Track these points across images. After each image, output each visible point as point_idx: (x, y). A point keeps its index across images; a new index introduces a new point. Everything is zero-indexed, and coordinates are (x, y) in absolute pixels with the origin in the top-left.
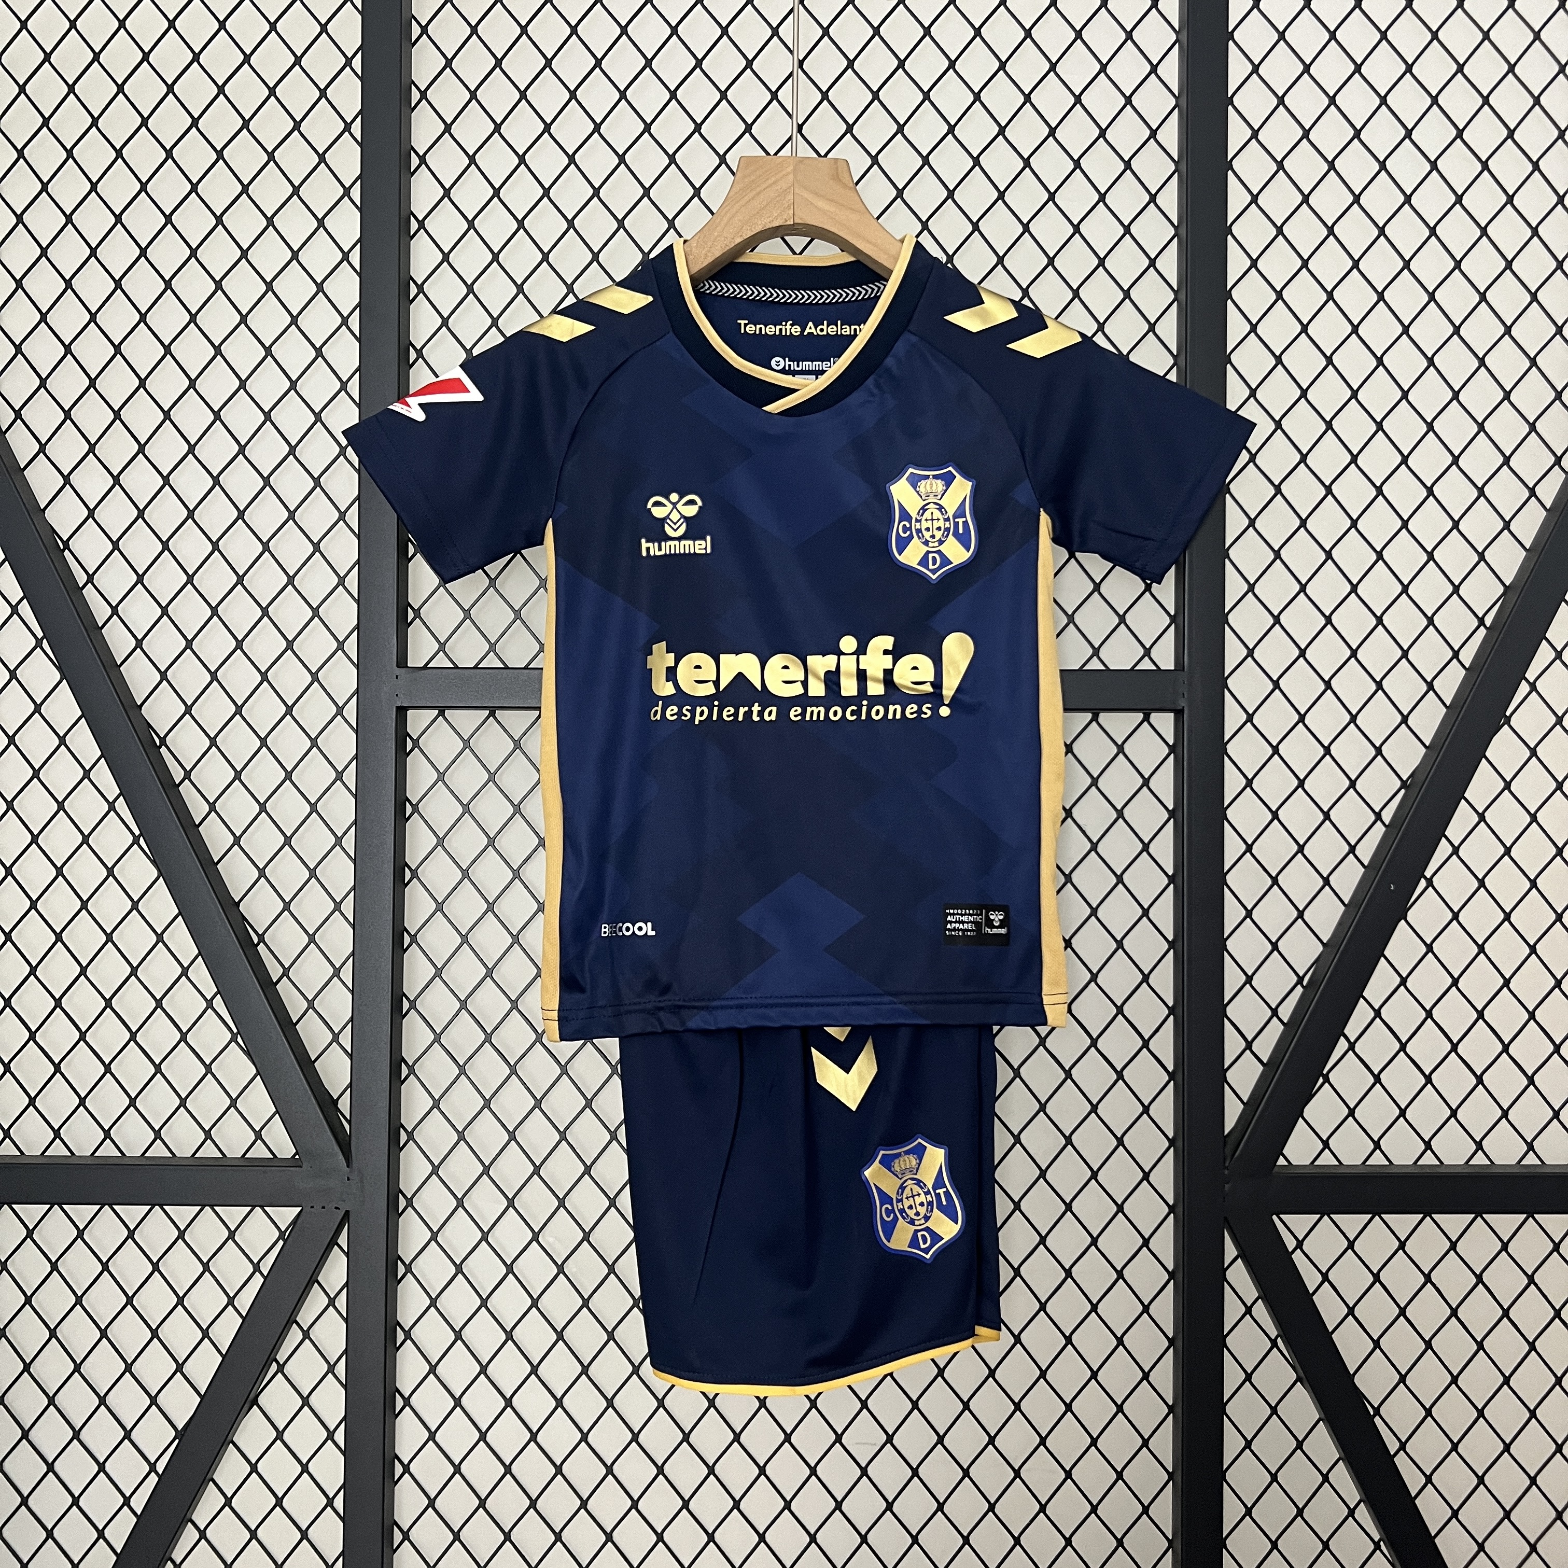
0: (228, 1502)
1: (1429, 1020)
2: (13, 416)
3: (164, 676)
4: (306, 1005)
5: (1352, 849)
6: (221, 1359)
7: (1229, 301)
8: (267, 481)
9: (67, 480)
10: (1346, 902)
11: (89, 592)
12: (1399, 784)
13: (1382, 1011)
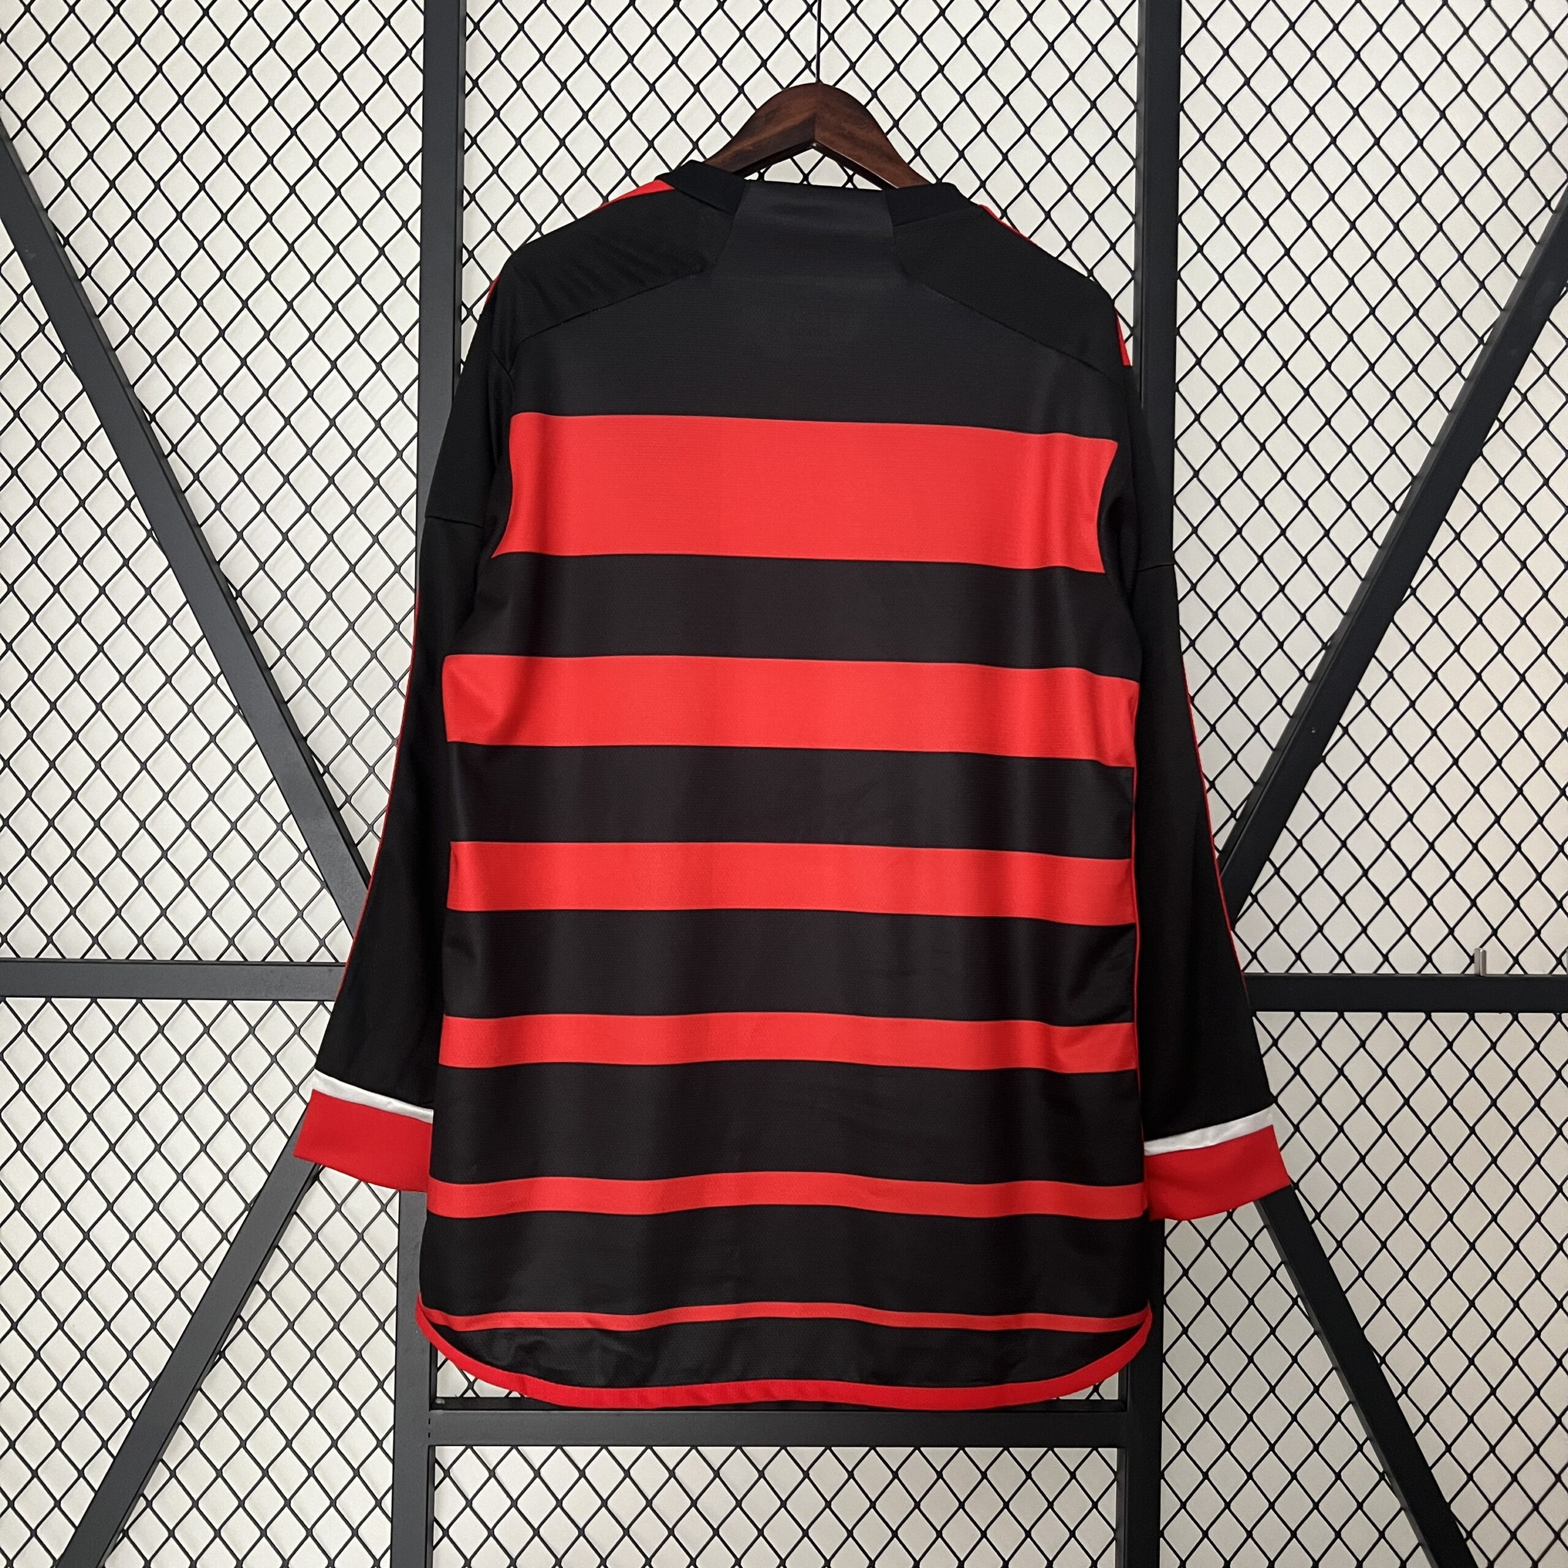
0: (292, 1267)
1: (1344, 850)
2: (106, 302)
3: (240, 535)
4: (366, 828)
5: (1280, 702)
6: (286, 1140)
7: (1180, 225)
8: (334, 364)
9: (154, 359)
10: (1274, 747)
12: (1320, 645)
13: (1304, 841)
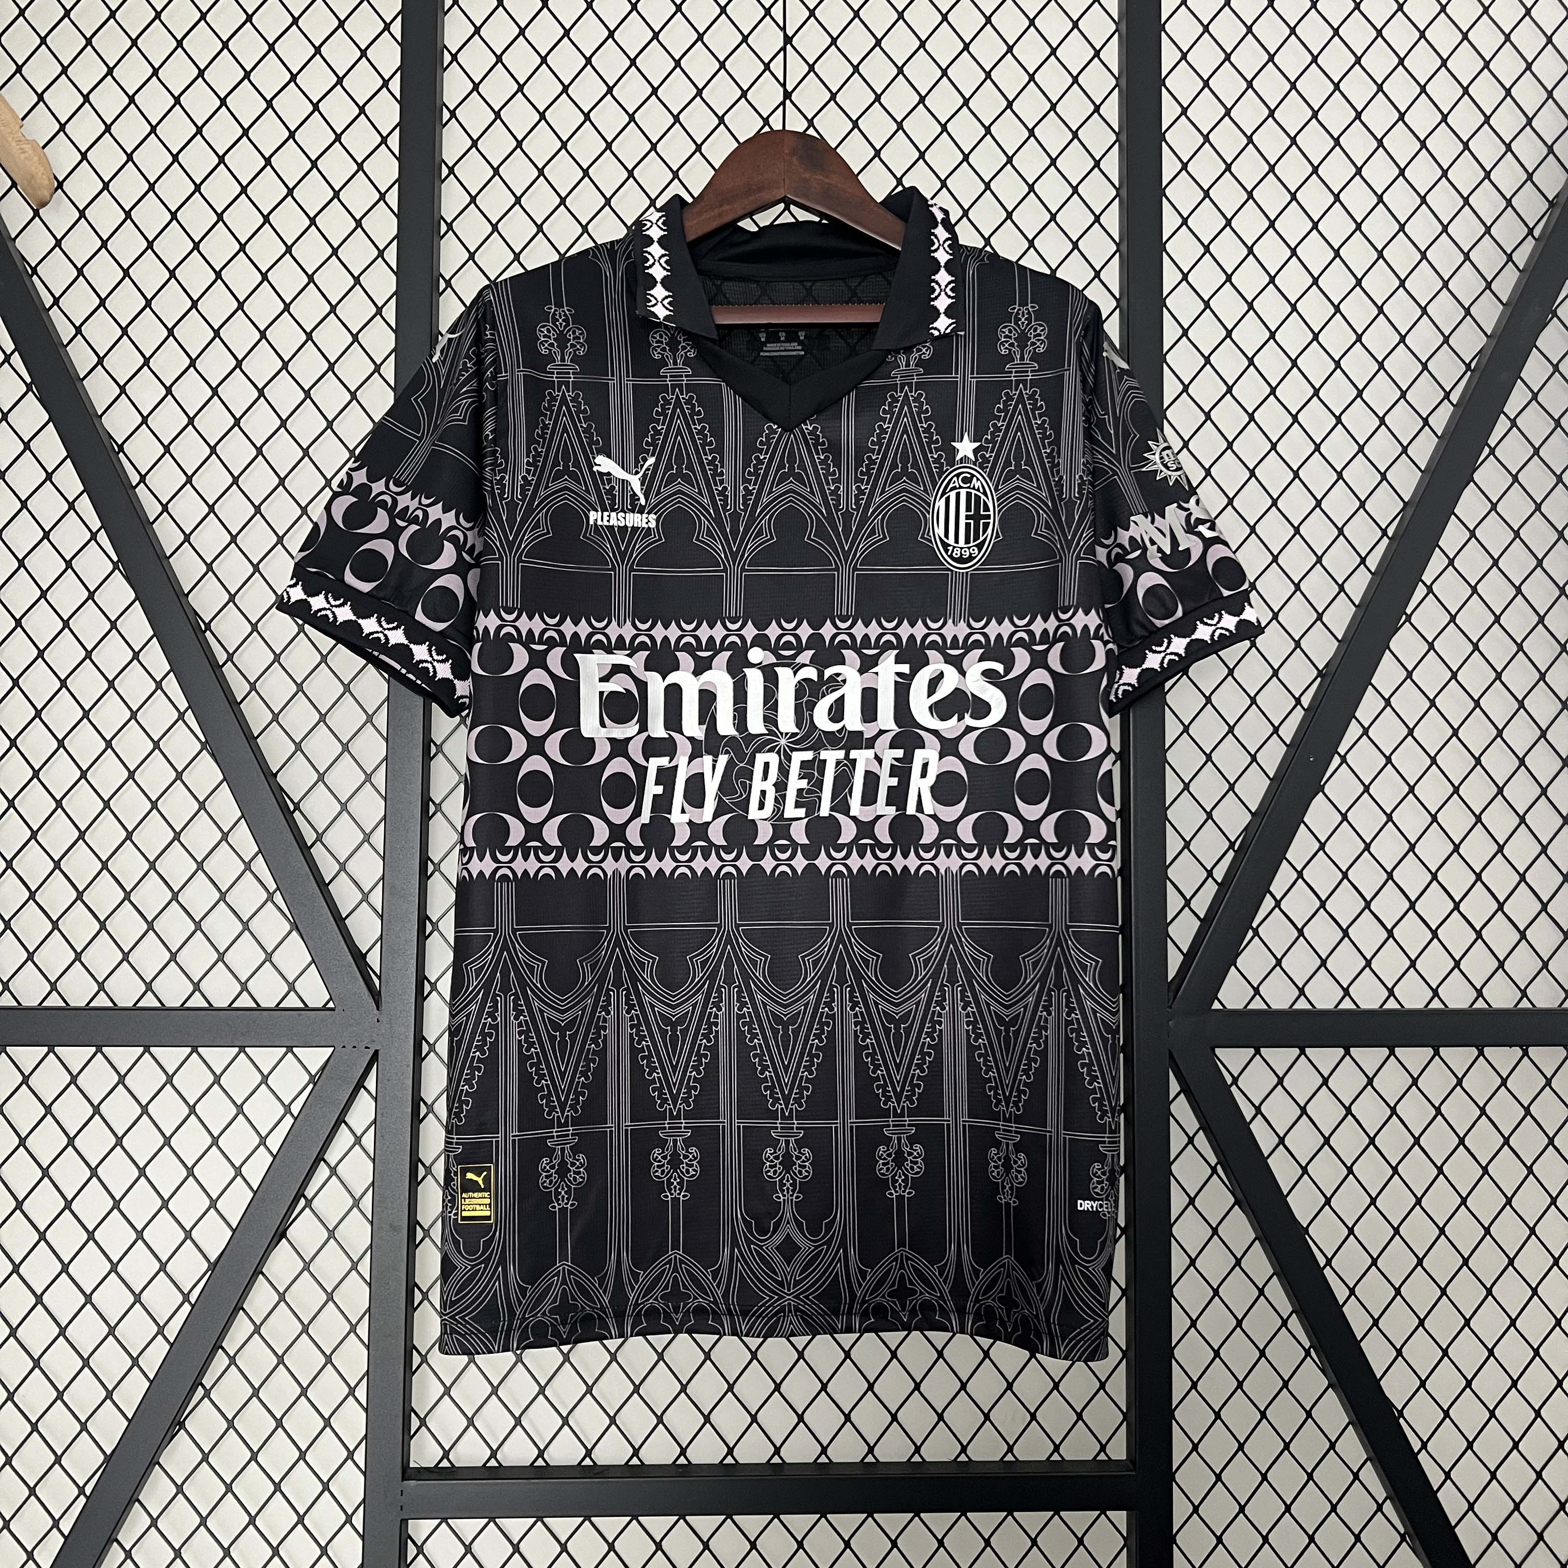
0: (257, 1330)
1: (1345, 881)
2: (74, 332)
3: (209, 567)
4: (337, 867)
5: (1276, 730)
7: (1164, 253)
8: (307, 394)
9: (123, 389)
10: (1271, 776)
11: (141, 491)
12: (1316, 672)
13: (1305, 873)
